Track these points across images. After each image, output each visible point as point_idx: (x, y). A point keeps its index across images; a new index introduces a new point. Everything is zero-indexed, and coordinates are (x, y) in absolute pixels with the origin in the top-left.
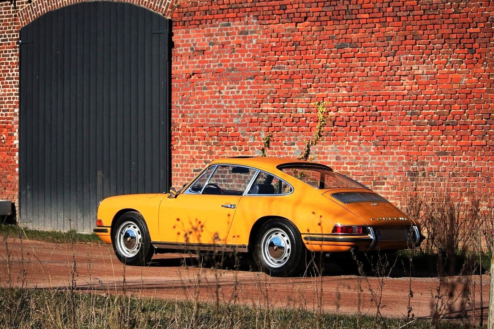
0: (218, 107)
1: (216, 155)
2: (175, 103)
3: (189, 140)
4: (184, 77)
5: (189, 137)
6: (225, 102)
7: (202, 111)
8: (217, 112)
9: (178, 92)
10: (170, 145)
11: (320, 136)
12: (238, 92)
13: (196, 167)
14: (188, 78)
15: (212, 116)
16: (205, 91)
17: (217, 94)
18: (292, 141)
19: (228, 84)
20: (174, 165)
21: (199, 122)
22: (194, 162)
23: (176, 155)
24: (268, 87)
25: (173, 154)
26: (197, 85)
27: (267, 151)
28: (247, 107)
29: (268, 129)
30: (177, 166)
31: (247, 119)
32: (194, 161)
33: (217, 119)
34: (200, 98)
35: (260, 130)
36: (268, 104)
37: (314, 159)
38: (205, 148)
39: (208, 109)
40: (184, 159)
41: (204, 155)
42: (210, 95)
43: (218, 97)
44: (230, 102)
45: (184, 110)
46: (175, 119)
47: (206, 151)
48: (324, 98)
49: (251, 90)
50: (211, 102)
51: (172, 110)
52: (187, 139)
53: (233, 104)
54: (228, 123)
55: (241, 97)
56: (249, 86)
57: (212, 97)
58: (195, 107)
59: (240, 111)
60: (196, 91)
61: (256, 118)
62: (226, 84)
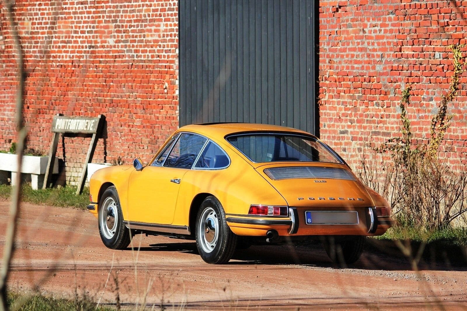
0: (361, 50)
1: (361, 112)
2: (323, 45)
3: (335, 92)
4: (331, 10)
5: (335, 88)
6: (368, 43)
7: (347, 56)
8: (360, 57)
9: (325, 31)
10: (317, 100)
11: (456, 89)
12: (380, 31)
13: (342, 128)
14: (334, 12)
15: (356, 62)
16: (351, 29)
17: (361, 34)
18: (430, 96)
19: (371, 20)
20: (322, 125)
21: (345, 70)
22: (340, 121)
23: (324, 111)
24: (407, 25)
25: (321, 111)
26: (342, 22)
27: (407, 108)
28: (389, 50)
29: (408, 79)
30: (325, 126)
31: (389, 66)
32: (340, 120)
33: (361, 66)
34: (345, 38)
35: (400, 80)
36: (409, 47)
37: (451, 119)
38: (350, 103)
39: (352, 53)
40: (331, 117)
41: (349, 112)
42: (354, 35)
43: (361, 38)
44: (373, 44)
45: (331, 54)
46: (322, 65)
47: (351, 107)
48: (460, 39)
49: (393, 28)
50: (356, 44)
51: (320, 53)
52: (333, 91)
53: (376, 46)
54: (371, 71)
55: (382, 37)
56: (390, 23)
57: (356, 38)
58: (341, 50)
59: (382, 56)
60: (342, 29)
61: (397, 65)
62: (368, 20)
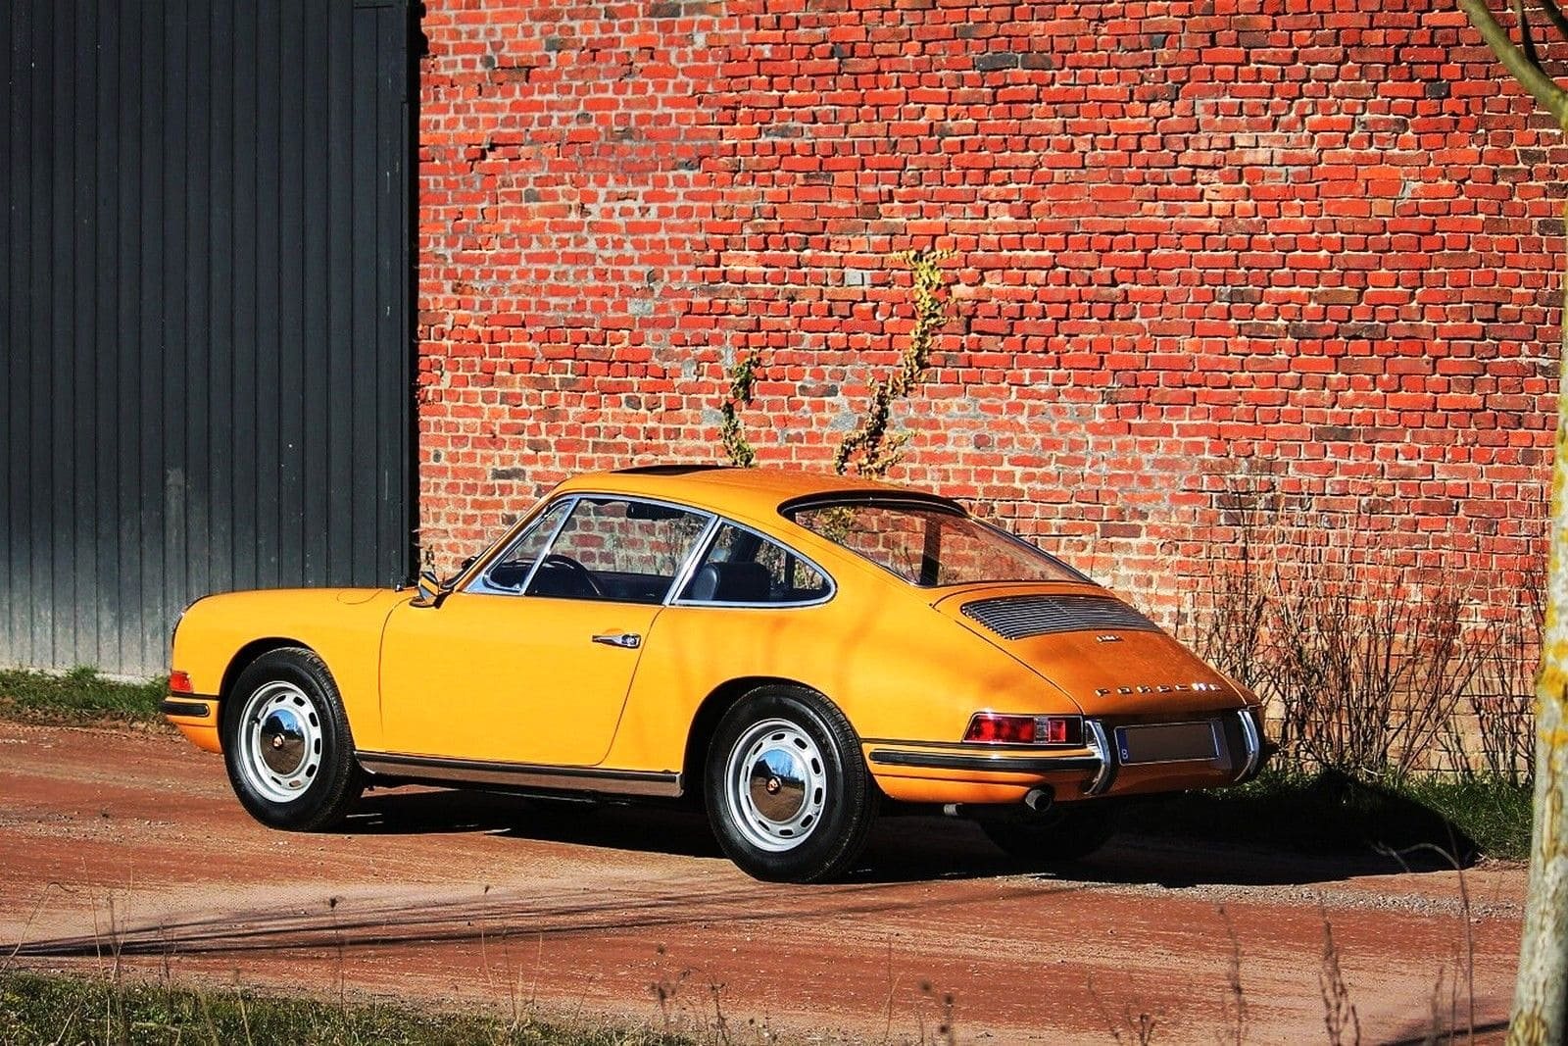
0: (575, 259)
1: (571, 422)
2: (431, 245)
3: (477, 369)
4: (461, 155)
5: (477, 360)
6: (602, 244)
7: (522, 274)
8: (571, 277)
9: (441, 208)
10: (414, 388)
11: (923, 366)
12: (645, 211)
13: (503, 464)
14: (474, 160)
15: (554, 291)
16: (535, 205)
17: (574, 217)
18: (828, 382)
19: (611, 182)
20: (428, 453)
21: (513, 310)
22: (494, 444)
23: (436, 418)
24: (744, 198)
25: (423, 418)
26: (504, 184)
27: (743, 412)
28: (675, 261)
29: (747, 337)
30: (437, 457)
31: (676, 304)
32: (494, 441)
33: (573, 300)
34: (514, 228)
35: (719, 340)
36: (747, 253)
37: (902, 443)
38: (531, 399)
39: (543, 266)
40: (461, 433)
41: (531, 422)
42: (548, 220)
43: (578, 227)
44: (618, 244)
45: (460, 268)
46: (430, 298)
47: (534, 408)
48: (935, 237)
49: (690, 203)
50: (554, 244)
51: (421, 266)
52: (471, 366)
53: (629, 250)
54: (611, 314)
55: (654, 228)
56: (681, 192)
57: (554, 227)
58: (496, 260)
59: (652, 277)
60: (501, 205)
61: (706, 300)
62: (602, 183)
